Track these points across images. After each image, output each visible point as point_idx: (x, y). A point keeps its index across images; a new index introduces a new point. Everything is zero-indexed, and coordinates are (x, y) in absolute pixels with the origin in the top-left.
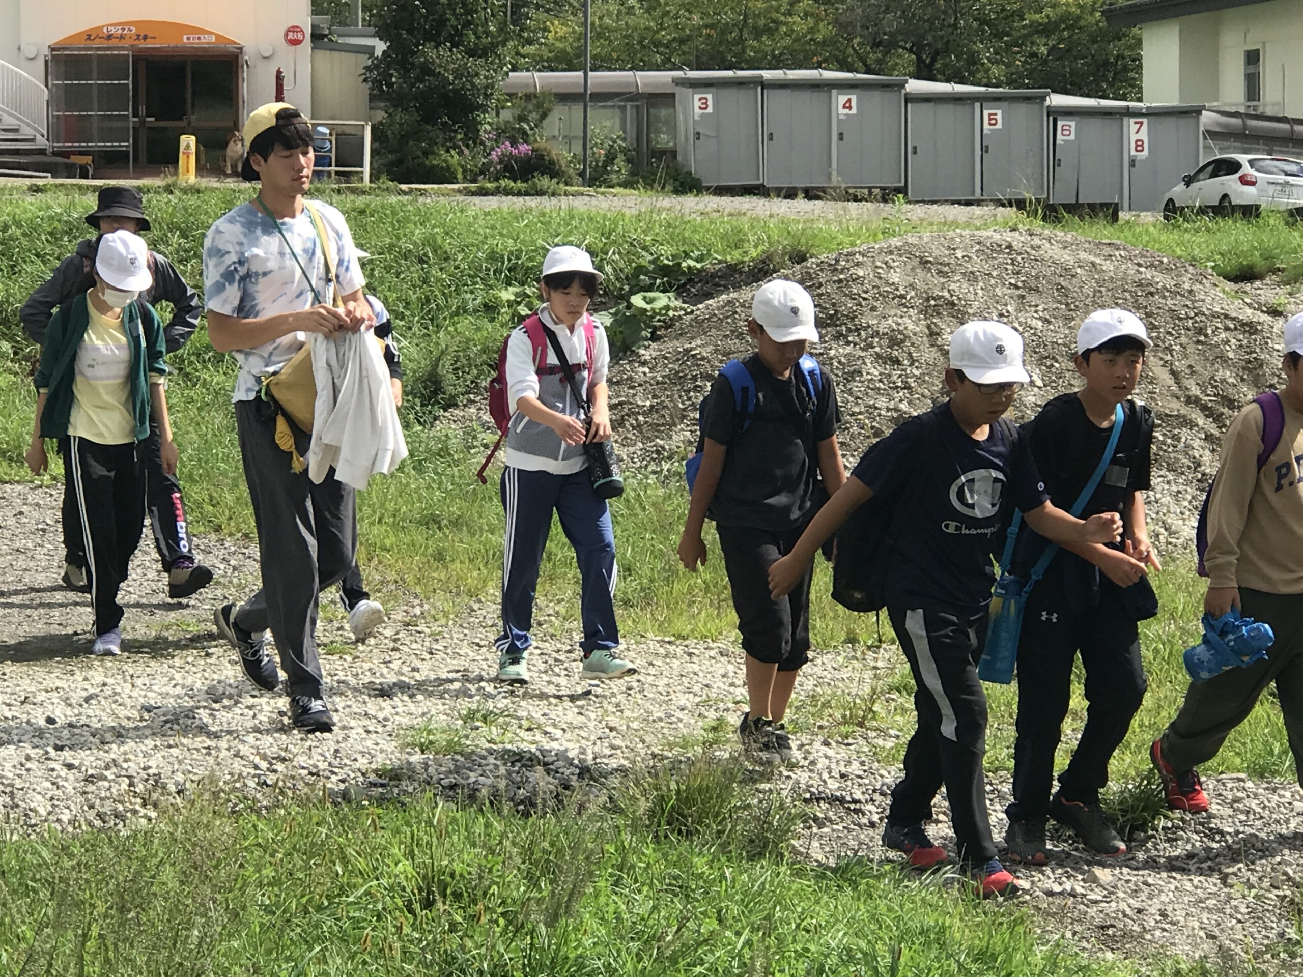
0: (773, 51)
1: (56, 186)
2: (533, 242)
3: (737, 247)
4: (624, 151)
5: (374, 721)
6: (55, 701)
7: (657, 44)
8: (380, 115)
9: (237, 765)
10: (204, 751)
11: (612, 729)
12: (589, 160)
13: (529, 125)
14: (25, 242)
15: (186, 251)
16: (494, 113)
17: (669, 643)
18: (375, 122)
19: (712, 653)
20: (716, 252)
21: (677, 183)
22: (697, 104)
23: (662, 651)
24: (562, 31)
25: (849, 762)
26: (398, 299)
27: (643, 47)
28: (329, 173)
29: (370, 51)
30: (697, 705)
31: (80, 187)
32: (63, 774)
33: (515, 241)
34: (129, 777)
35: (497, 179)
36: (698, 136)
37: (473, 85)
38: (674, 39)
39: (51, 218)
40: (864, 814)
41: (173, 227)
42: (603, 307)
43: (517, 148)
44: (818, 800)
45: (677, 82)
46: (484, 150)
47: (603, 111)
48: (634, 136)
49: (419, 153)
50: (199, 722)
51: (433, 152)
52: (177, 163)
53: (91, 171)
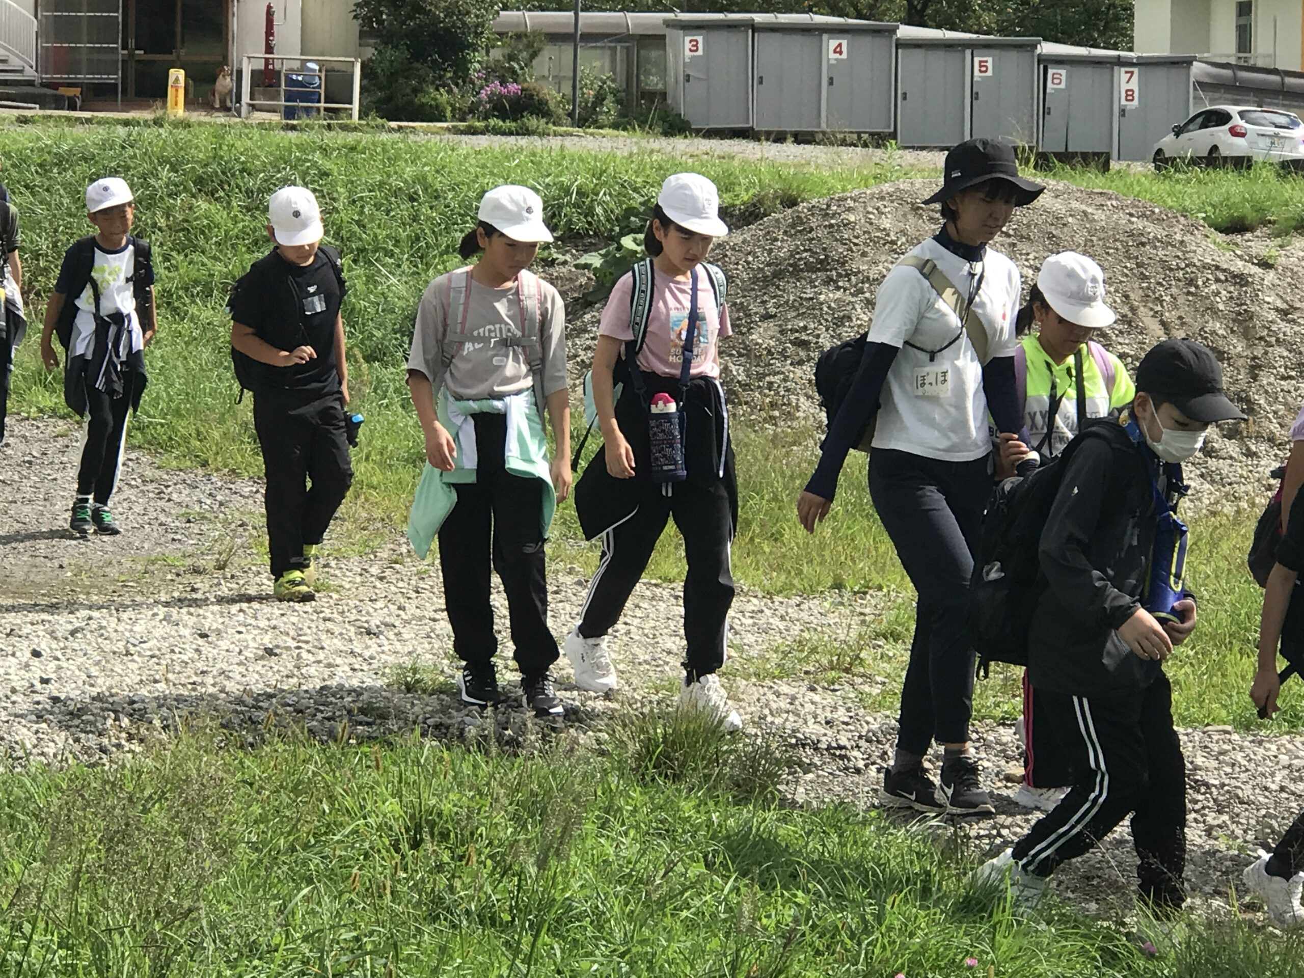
1: (44, 117)
3: (728, 190)
4: (615, 93)
5: (360, 659)
6: (41, 633)
8: (370, 52)
9: (223, 701)
10: (190, 687)
12: (578, 100)
13: (519, 64)
14: (14, 174)
15: (176, 185)
16: (484, 52)
17: (656, 585)
18: (365, 59)
21: (667, 125)
22: (688, 46)
23: (648, 593)
25: (835, 708)
26: (387, 236)
28: (318, 109)
31: (68, 119)
32: (48, 707)
34: (115, 711)
35: (486, 118)
36: (688, 78)
37: (464, 23)
39: (41, 150)
40: (849, 760)
41: (163, 161)
42: (593, 248)
43: (506, 87)
44: (804, 746)
45: (668, 24)
46: (473, 89)
47: (591, 52)
48: (624, 78)
49: (408, 91)
50: (185, 658)
51: (422, 90)
52: (166, 96)
53: (79, 104)
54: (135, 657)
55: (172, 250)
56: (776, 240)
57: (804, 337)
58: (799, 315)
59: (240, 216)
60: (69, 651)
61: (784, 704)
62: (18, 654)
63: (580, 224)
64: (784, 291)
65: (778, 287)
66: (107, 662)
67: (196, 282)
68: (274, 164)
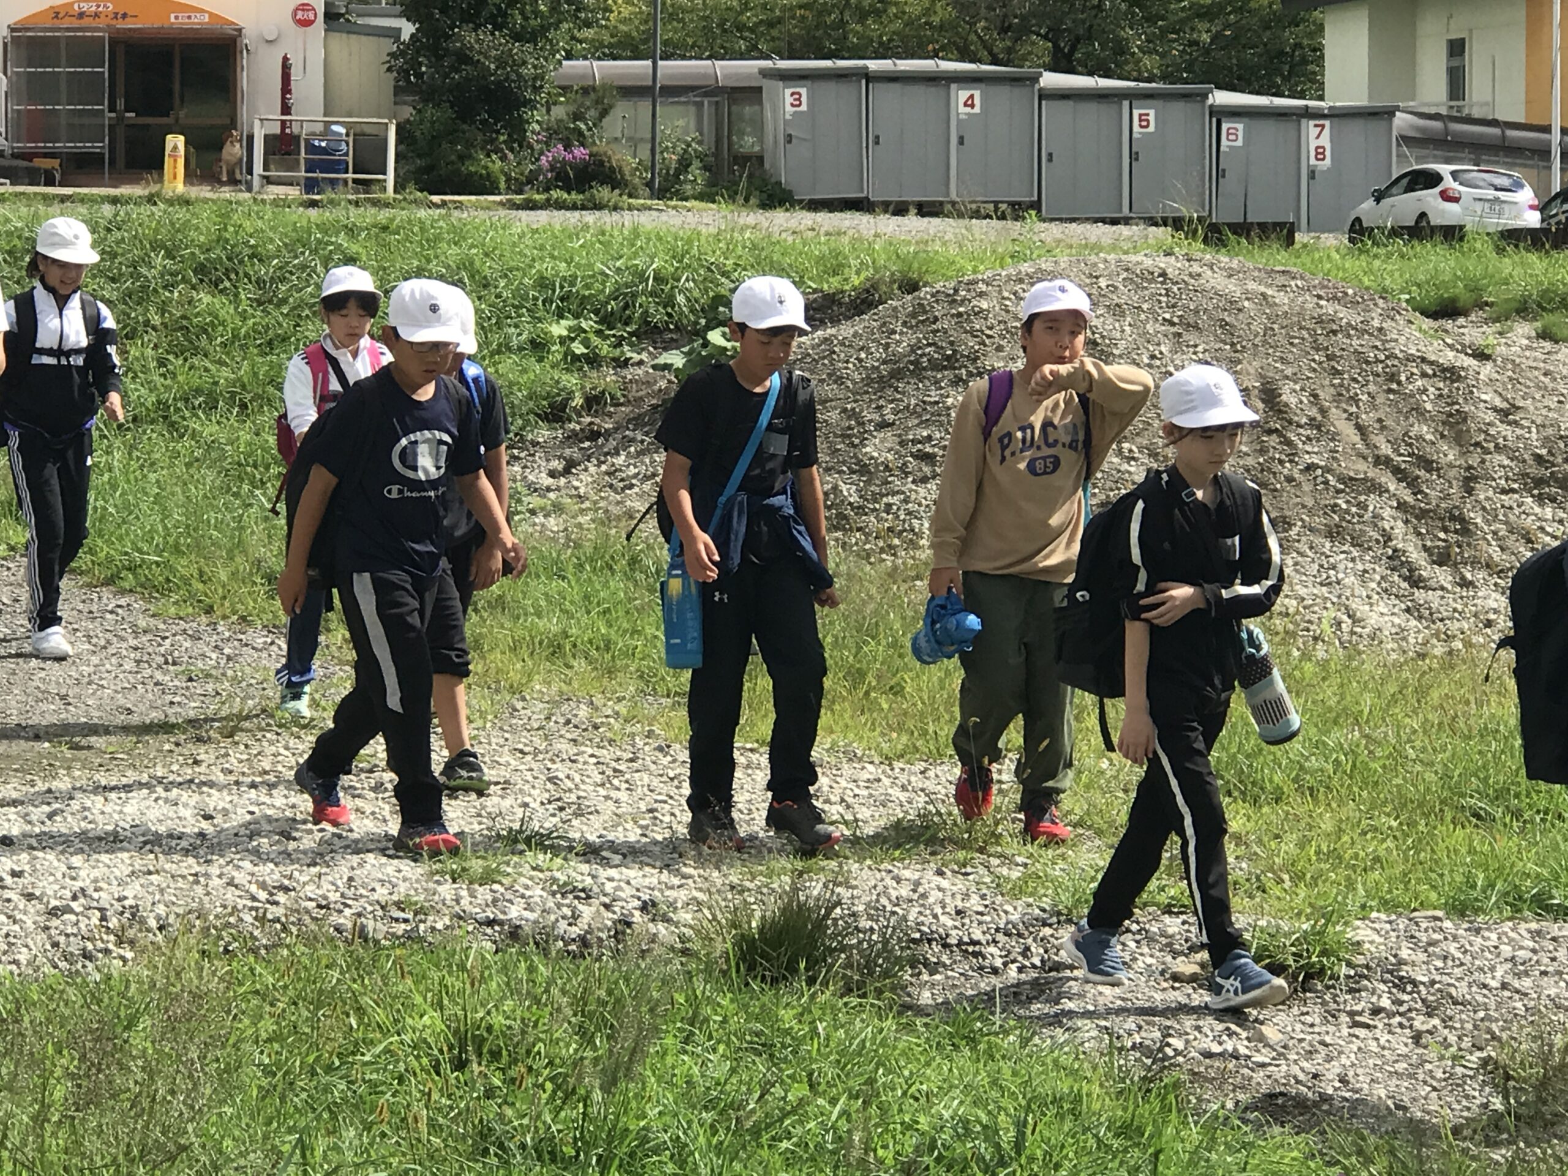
0: (880, 37)
1: (16, 195)
2: (590, 266)
3: (835, 273)
4: (700, 156)
6: (12, 817)
7: (741, 27)
8: (407, 112)
9: (231, 895)
10: (191, 878)
12: (658, 167)
13: (586, 124)
15: (172, 275)
16: (544, 110)
17: (752, 750)
18: (401, 120)
20: (810, 279)
21: (765, 196)
22: (789, 100)
24: (626, 11)
25: (967, 895)
27: (725, 31)
28: (345, 181)
29: (395, 33)
31: (44, 197)
32: (21, 906)
33: (569, 264)
34: (100, 909)
35: (547, 190)
36: (789, 139)
37: (519, 75)
38: (762, 21)
39: (9, 234)
40: (984, 958)
41: (156, 246)
42: (674, 345)
43: (571, 152)
44: (929, 941)
45: (765, 73)
46: (532, 155)
47: (673, 108)
48: (713, 139)
49: (453, 157)
50: (186, 844)
51: (470, 157)
52: (162, 168)
53: (58, 177)
54: (126, 844)
55: (168, 353)
56: (894, 332)
57: (928, 449)
58: (922, 422)
59: (250, 311)
60: (46, 838)
61: (905, 891)
63: (658, 316)
64: (903, 393)
65: (896, 389)
66: (92, 850)
67: (198, 391)
68: (290, 248)
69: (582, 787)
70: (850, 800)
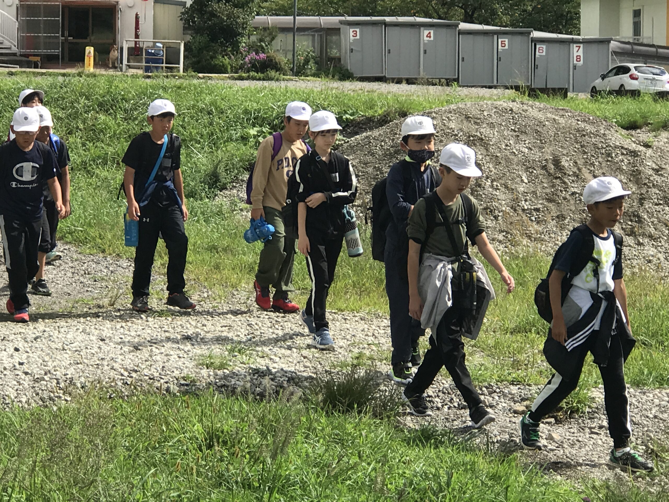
0: (391, 7)
1: (22, 72)
2: (267, 104)
3: (371, 108)
4: (314, 58)
5: (183, 352)
6: (19, 339)
7: (331, 2)
8: (189, 38)
9: (112, 373)
10: (95, 366)
11: (305, 357)
12: (295, 62)
13: (265, 44)
15: (88, 107)
16: (247, 37)
17: (335, 313)
18: (186, 41)
19: (357, 319)
20: (361, 111)
21: (341, 75)
22: (352, 34)
23: (331, 317)
26: (197, 133)
27: (324, 4)
28: (162, 67)
29: (184, 4)
30: (349, 345)
31: (34, 73)
32: (23, 377)
33: (257, 104)
34: (57, 379)
35: (248, 72)
36: (352, 50)
37: (237, 22)
40: (434, 403)
41: (82, 94)
43: (259, 55)
45: (341, 22)
46: (242, 56)
47: (302, 37)
48: (319, 51)
49: (208, 57)
50: (93, 352)
51: (215, 57)
52: (84, 61)
53: (40, 65)
54: (68, 351)
55: (86, 140)
56: (396, 134)
59: (121, 123)
60: (33, 348)
62: (7, 350)
66: (53, 353)
67: (99, 157)
68: (139, 96)
69: (262, 328)
70: (376, 335)
